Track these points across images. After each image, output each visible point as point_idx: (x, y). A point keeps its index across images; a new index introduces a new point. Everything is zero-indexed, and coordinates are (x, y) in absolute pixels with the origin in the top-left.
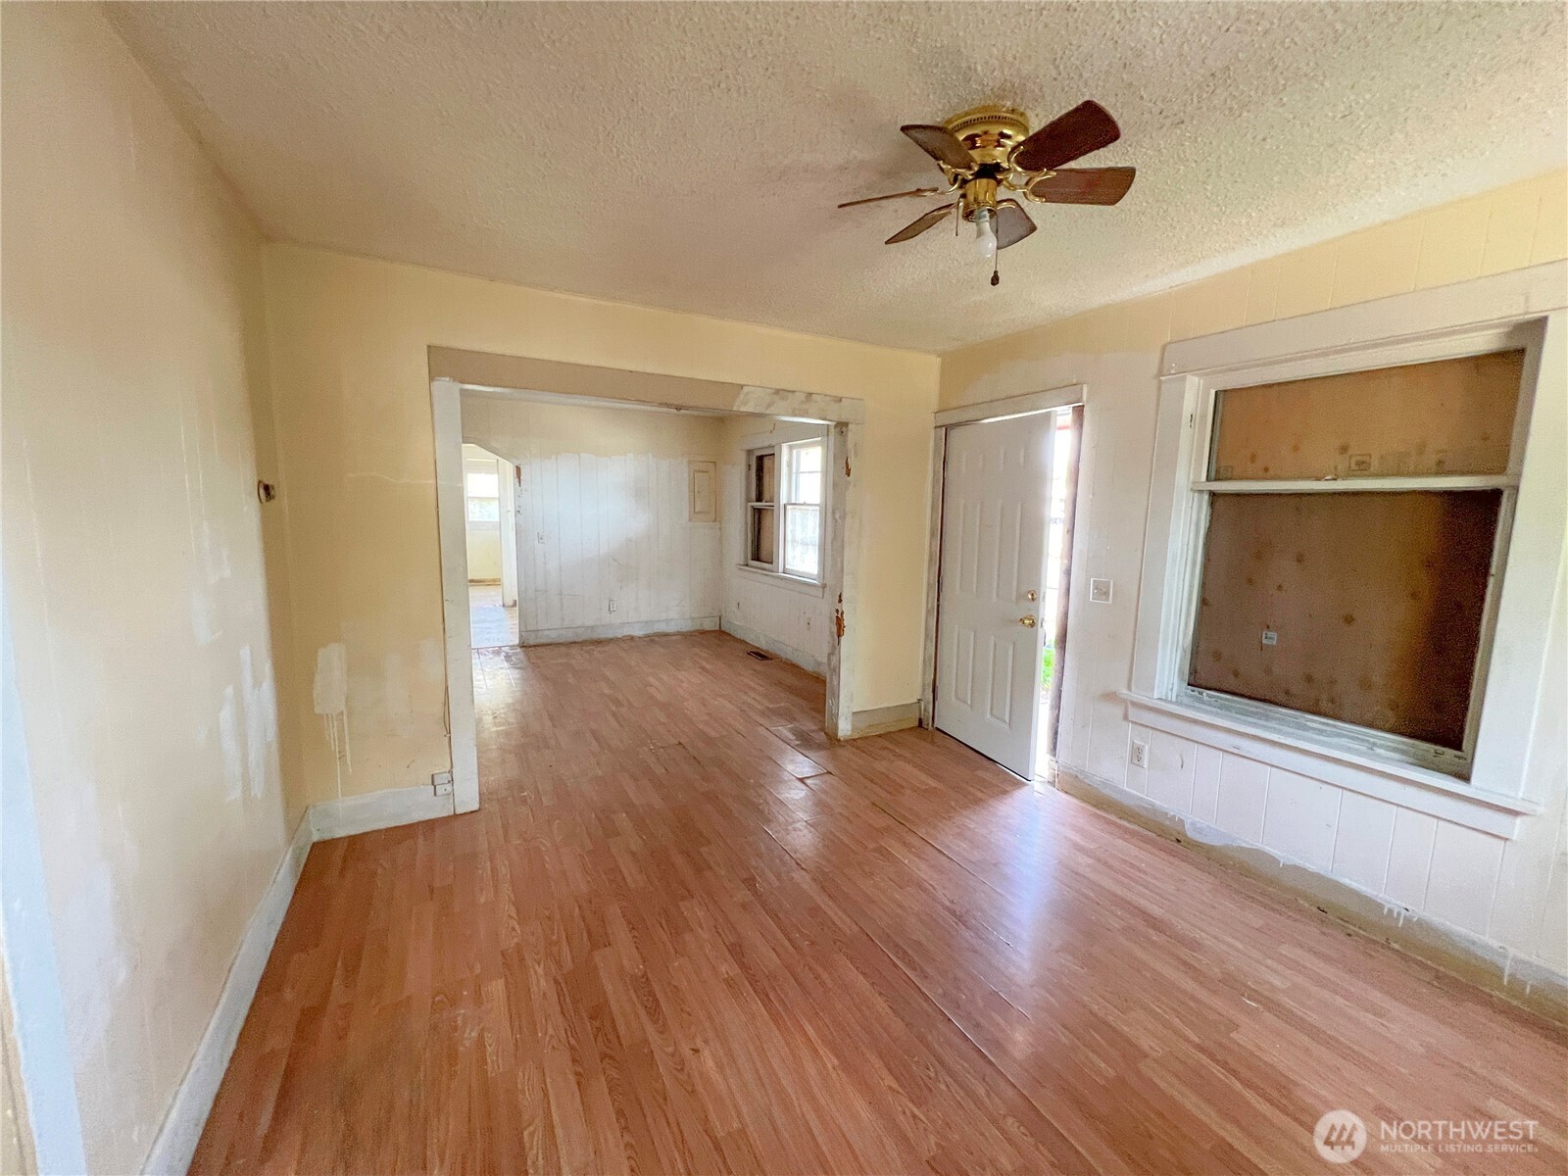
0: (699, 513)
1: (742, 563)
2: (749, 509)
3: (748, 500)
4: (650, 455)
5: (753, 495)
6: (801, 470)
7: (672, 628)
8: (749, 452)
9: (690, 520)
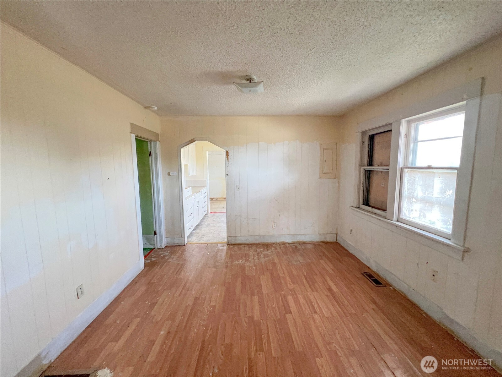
0: (327, 173)
1: (355, 205)
2: (362, 171)
3: (361, 165)
4: (297, 141)
5: (366, 161)
6: (419, 139)
7: (307, 239)
8: (364, 133)
9: (320, 178)
